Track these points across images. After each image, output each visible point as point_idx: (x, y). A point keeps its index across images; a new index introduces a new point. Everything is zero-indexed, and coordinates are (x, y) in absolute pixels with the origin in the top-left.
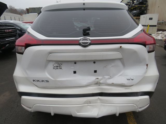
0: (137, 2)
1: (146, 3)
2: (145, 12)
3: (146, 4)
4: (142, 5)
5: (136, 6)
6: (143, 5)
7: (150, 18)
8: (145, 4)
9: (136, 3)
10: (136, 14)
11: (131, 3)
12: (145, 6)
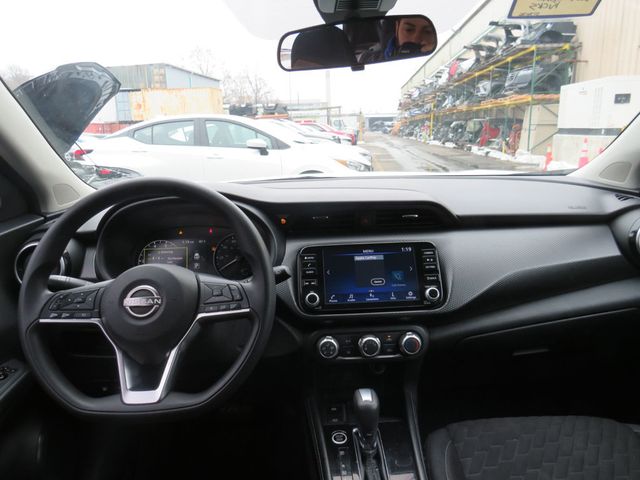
0: (530, 32)
1: (572, 37)
2: (570, 74)
3: (574, 39)
4: (555, 45)
5: (527, 46)
6: (561, 45)
7: (617, 96)
8: (568, 40)
9: (525, 35)
10: (530, 83)
11: (497, 40)
12: (567, 46)
